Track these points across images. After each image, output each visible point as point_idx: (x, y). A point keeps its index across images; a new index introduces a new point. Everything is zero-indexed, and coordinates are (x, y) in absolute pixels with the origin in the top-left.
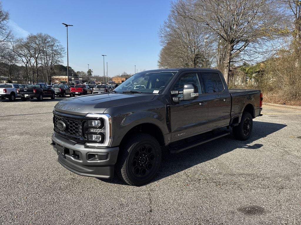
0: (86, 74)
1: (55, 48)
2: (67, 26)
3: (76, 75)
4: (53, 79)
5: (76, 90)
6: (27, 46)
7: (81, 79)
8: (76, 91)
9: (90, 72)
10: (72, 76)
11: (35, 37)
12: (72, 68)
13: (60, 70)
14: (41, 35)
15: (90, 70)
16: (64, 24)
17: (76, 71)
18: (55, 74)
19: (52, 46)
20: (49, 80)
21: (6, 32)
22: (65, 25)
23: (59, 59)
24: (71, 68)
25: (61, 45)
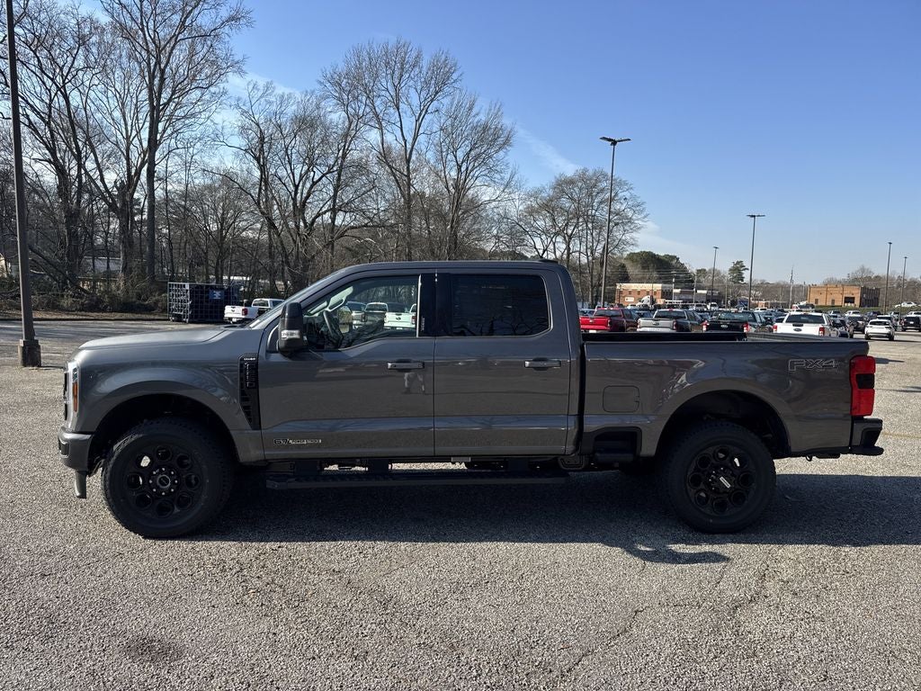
0: (724, 277)
1: (617, 206)
2: (614, 143)
3: (687, 281)
4: (621, 292)
5: (592, 324)
6: (549, 207)
7: (705, 292)
8: (592, 327)
9: (738, 269)
10: (671, 283)
11: (571, 182)
12: (681, 261)
13: (643, 268)
14: (584, 174)
15: (738, 263)
16: (604, 138)
17: (693, 268)
18: (626, 279)
19: (611, 199)
20: (592, 294)
21: (502, 179)
22: (610, 140)
23: (627, 237)
24: (678, 259)
25: (633, 197)
